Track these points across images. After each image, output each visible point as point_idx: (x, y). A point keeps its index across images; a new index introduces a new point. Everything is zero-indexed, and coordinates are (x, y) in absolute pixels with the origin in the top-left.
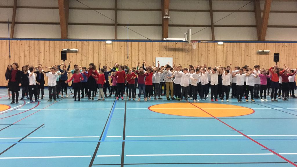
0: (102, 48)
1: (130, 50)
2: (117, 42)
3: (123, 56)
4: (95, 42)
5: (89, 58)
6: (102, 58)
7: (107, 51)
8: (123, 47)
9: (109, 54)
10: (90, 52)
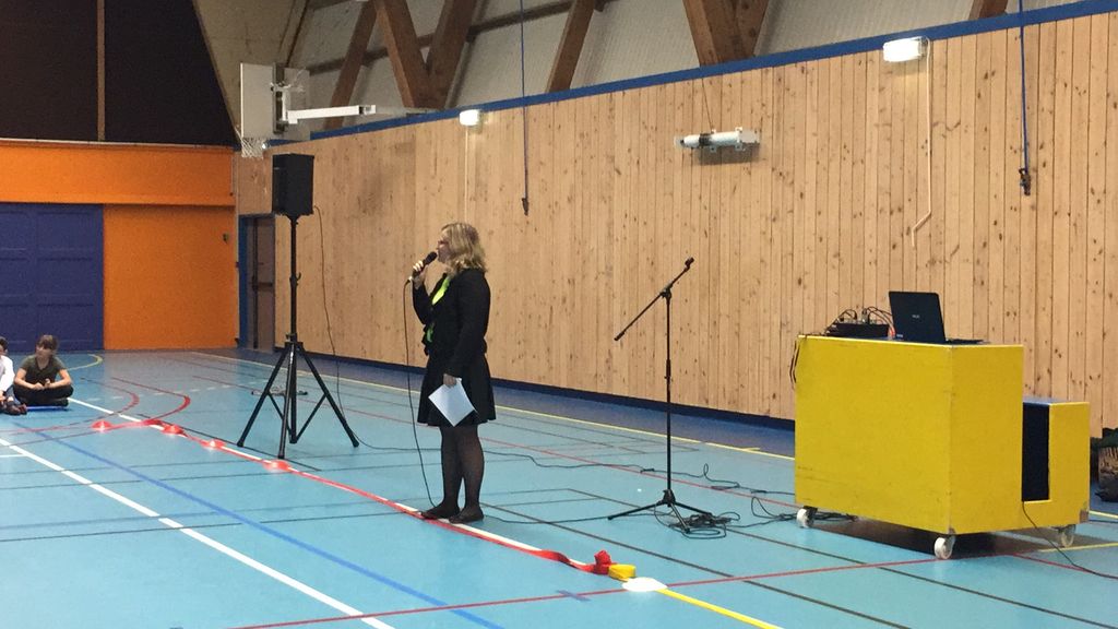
0: (874, 100)
1: (1046, 102)
2: (958, 39)
3: (996, 166)
4: (835, 61)
5: (807, 196)
6: (871, 196)
7: (898, 126)
8: (997, 80)
9: (909, 152)
10: (812, 143)
